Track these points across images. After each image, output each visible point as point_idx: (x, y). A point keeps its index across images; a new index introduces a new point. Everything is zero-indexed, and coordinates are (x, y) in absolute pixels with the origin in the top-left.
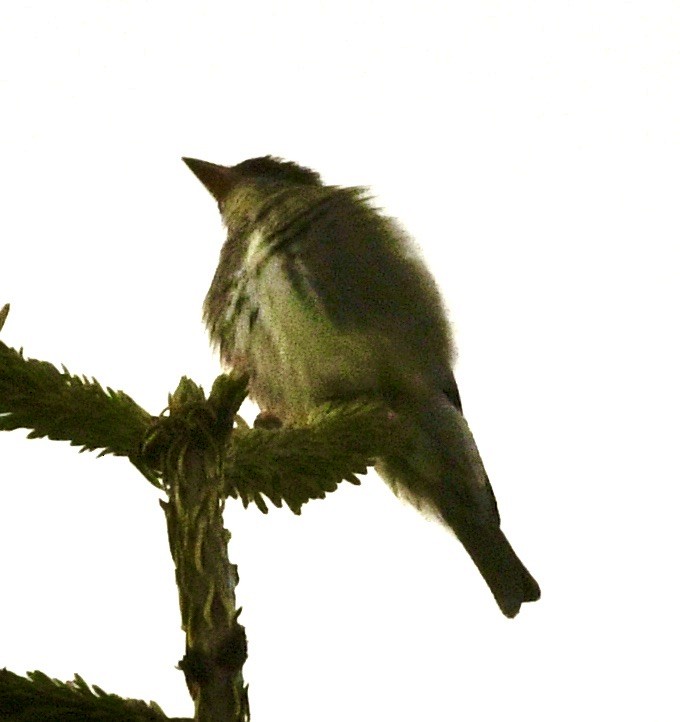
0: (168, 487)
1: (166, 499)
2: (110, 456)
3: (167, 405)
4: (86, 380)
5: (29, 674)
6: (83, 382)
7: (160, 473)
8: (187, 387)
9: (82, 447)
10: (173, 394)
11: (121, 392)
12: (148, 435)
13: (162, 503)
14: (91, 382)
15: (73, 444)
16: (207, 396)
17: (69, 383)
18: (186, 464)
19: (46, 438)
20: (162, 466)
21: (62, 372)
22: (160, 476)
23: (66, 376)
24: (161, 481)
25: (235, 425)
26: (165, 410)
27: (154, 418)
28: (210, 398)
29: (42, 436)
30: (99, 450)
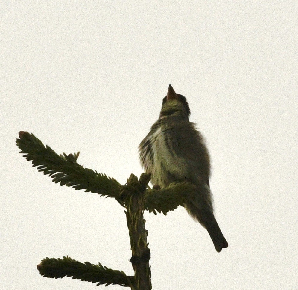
0: (127, 207)
1: (126, 210)
2: (109, 198)
3: (126, 182)
4: (102, 175)
5: (85, 263)
6: (101, 175)
7: (125, 203)
8: (133, 177)
9: (101, 195)
10: (128, 178)
11: (113, 178)
12: (121, 192)
13: (125, 211)
14: (104, 175)
15: (98, 194)
16: (139, 179)
17: (97, 176)
18: (132, 200)
19: (90, 192)
20: (125, 200)
21: (95, 172)
22: (125, 204)
23: (97, 173)
24: (125, 205)
25: (147, 188)
26: (126, 184)
27: (123, 186)
28: (140, 180)
29: (89, 191)
30: (106, 196)
